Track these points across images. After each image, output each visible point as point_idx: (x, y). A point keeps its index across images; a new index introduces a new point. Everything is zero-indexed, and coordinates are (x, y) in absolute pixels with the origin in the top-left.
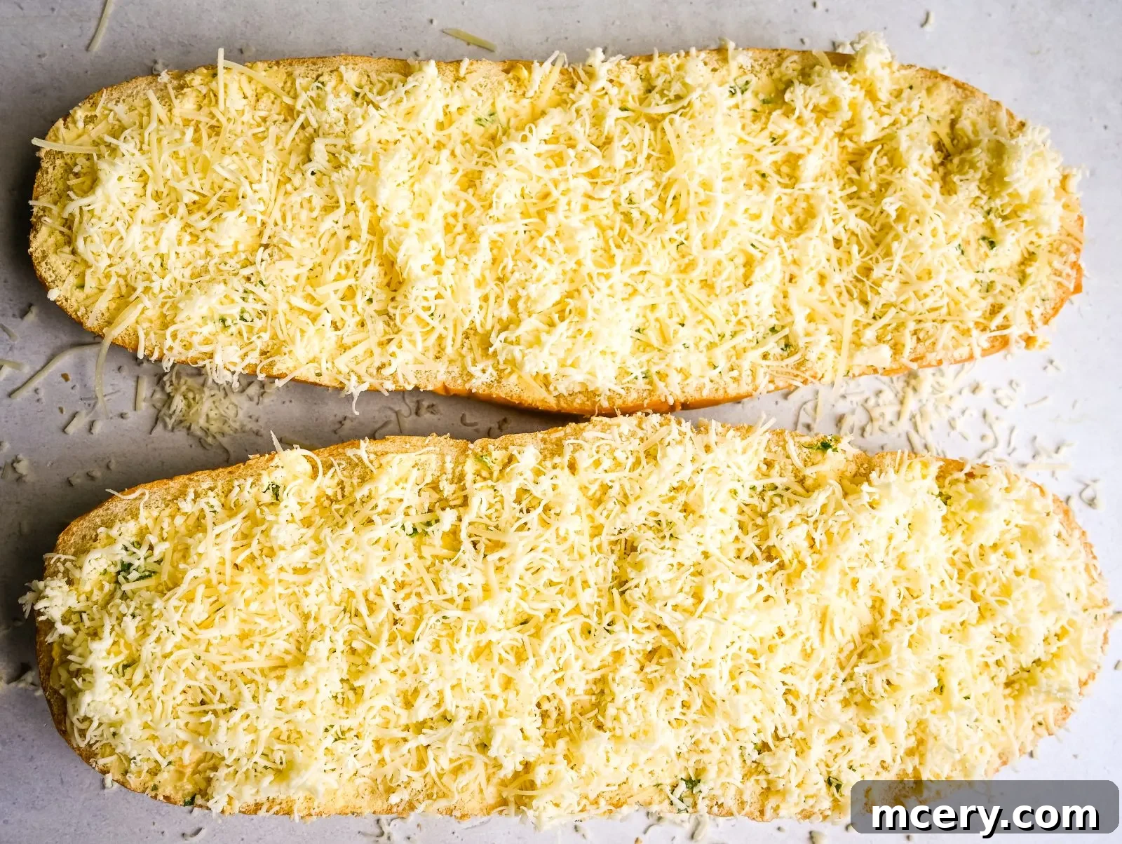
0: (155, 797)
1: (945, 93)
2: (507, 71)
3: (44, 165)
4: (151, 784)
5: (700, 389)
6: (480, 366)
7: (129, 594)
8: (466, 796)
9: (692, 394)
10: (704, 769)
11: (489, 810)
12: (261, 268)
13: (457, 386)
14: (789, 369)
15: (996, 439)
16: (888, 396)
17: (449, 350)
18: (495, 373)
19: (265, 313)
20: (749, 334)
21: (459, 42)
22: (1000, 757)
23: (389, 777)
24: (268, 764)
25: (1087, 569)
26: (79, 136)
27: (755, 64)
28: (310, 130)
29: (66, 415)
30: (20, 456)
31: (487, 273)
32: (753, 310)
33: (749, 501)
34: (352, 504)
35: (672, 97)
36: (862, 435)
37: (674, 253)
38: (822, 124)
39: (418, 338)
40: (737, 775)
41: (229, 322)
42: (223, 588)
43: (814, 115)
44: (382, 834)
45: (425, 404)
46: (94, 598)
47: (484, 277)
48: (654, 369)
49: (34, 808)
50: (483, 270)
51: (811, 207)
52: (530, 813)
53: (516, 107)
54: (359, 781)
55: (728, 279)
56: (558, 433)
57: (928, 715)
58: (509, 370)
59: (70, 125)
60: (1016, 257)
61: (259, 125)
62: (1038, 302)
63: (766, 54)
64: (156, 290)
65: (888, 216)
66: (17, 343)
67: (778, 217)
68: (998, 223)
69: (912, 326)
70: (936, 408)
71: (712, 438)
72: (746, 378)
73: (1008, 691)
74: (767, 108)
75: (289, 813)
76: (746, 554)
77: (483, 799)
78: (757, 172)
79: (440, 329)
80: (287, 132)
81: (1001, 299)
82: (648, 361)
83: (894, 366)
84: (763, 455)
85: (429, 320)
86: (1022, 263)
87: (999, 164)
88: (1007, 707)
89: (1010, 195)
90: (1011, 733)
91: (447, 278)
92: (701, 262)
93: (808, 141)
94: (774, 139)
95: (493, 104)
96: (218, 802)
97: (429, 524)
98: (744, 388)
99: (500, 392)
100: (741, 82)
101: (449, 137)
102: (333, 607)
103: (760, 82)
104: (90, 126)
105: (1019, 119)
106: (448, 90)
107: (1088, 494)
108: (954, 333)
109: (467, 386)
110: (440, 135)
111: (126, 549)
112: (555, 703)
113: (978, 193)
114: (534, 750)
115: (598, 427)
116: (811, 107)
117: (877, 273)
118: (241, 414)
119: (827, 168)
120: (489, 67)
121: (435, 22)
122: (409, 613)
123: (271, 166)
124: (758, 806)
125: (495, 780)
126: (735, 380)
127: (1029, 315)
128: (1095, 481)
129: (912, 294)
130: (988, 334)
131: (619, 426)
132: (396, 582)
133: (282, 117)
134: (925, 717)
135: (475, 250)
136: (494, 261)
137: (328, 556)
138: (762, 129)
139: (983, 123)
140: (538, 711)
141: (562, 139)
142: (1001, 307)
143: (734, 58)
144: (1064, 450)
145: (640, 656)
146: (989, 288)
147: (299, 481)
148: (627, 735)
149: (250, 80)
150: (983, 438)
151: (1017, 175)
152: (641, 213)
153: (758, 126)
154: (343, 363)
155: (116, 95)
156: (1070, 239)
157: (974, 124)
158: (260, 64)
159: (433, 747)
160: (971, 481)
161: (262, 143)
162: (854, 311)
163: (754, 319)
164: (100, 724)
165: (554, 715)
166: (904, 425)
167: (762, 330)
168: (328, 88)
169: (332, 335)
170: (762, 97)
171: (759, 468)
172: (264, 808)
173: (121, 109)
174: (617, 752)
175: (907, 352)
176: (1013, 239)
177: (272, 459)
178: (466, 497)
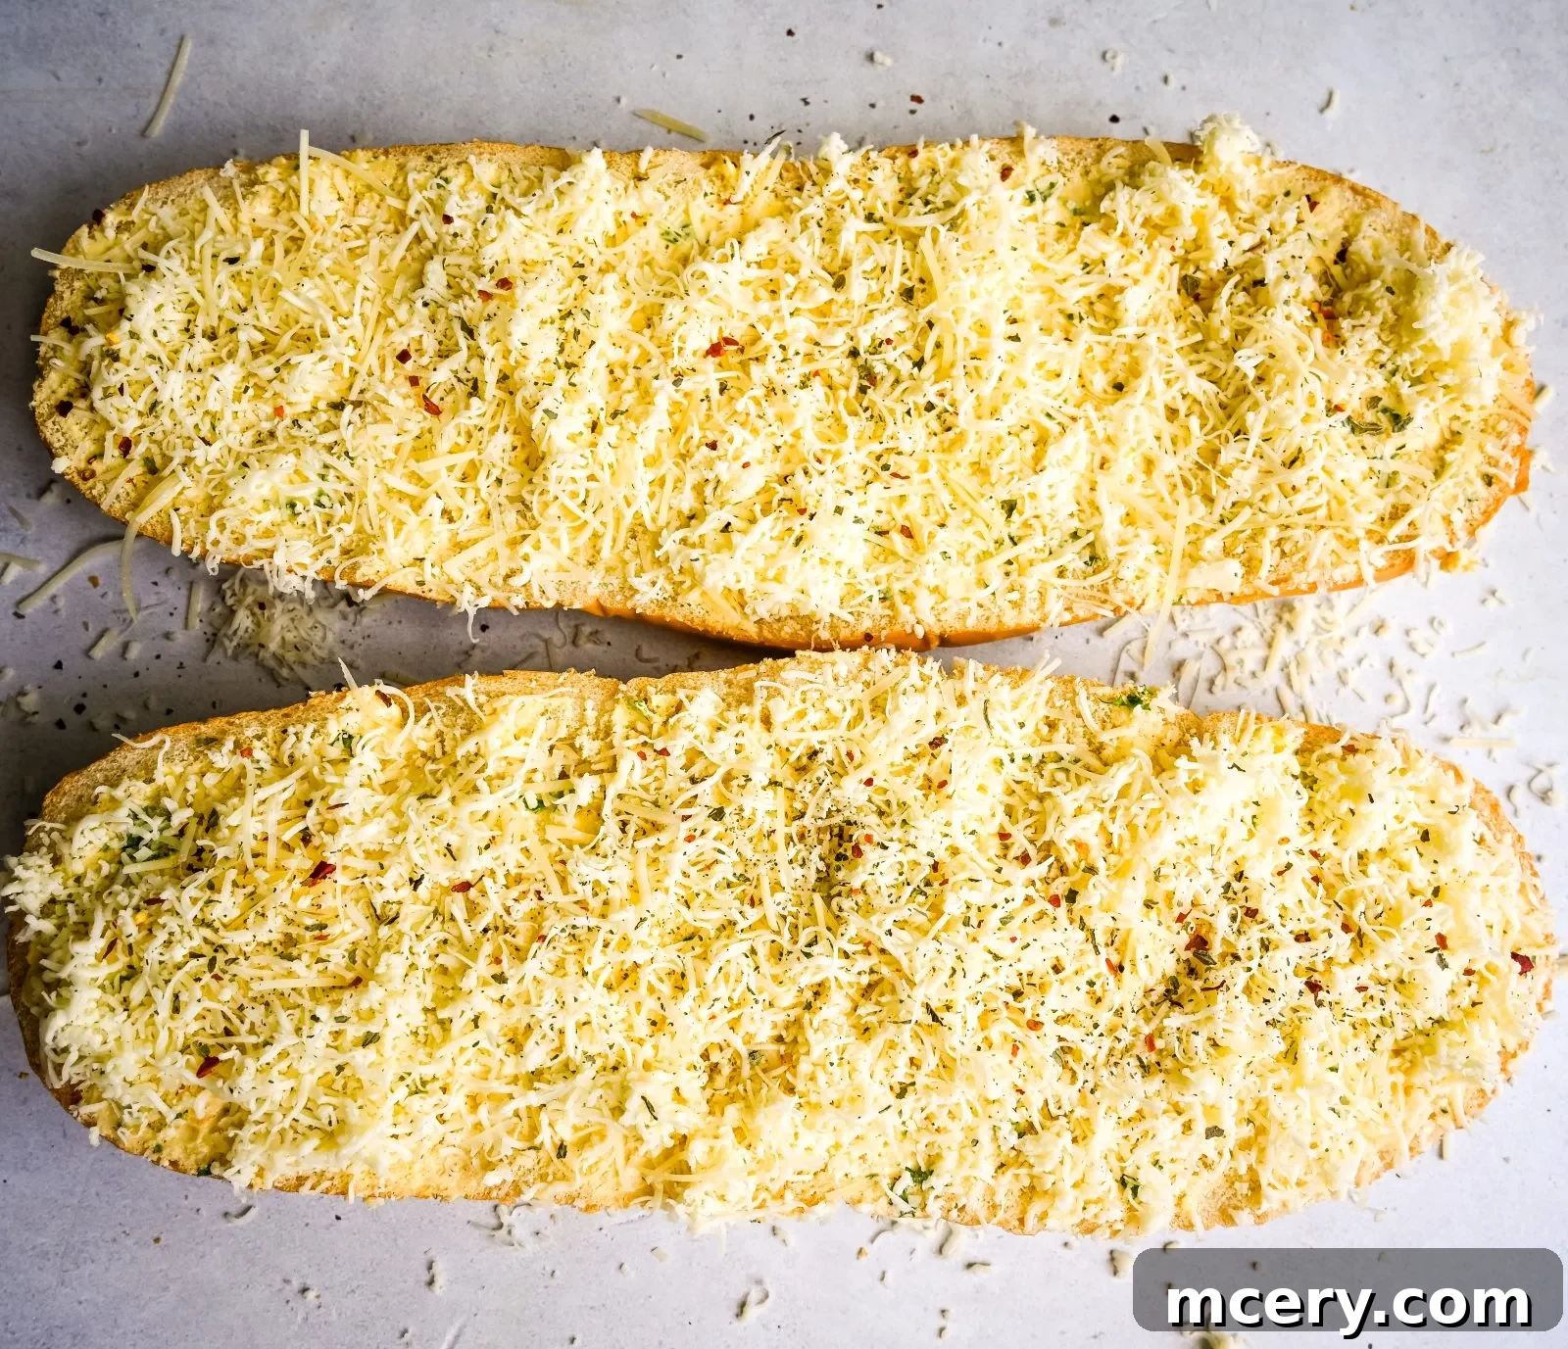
0: (157, 1162)
1: (1337, 202)
2: (707, 166)
3: (58, 288)
4: (153, 1144)
5: (962, 617)
6: (647, 577)
7: (135, 879)
8: (595, 1179)
9: (951, 623)
10: (939, 1156)
11: (626, 1201)
12: (347, 433)
13: (616, 604)
14: (1095, 592)
15: (1408, 703)
16: (1250, 634)
17: (606, 553)
18: (669, 588)
19: (350, 496)
20: (1038, 541)
21: (656, 129)
22: (1382, 1158)
23: (487, 1148)
24: (314, 1123)
25: (1522, 889)
26: (109, 249)
27: (1064, 160)
28: (427, 244)
29: (92, 633)
30: (28, 688)
31: (664, 447)
32: (1045, 507)
33: (1020, 776)
34: (455, 765)
35: (940, 204)
36: (1210, 691)
37: (935, 426)
38: (1155, 244)
39: (563, 535)
40: (987, 1168)
41: (299, 508)
42: (261, 875)
43: (1144, 231)
44: (500, 1226)
45: (587, 630)
46: (87, 883)
47: (659, 450)
48: (897, 587)
49: (25, 1168)
50: (658, 441)
51: (1135, 362)
52: (680, 1209)
53: (720, 216)
54: (444, 1152)
55: (1011, 461)
56: (746, 673)
57: (1268, 1092)
58: (688, 583)
59: (97, 234)
60: (1433, 438)
61: (358, 237)
62: (1461, 502)
63: (1080, 145)
64: (200, 462)
65: (1245, 376)
66: (31, 532)
67: (1087, 374)
68: (1405, 389)
69: (1273, 533)
70: (1320, 655)
71: (969, 685)
72: (1031, 603)
73: (1396, 1062)
74: (1078, 220)
75: (344, 1193)
76: (1015, 852)
77: (618, 1184)
78: (1061, 311)
79: (595, 524)
80: (393, 248)
81: (1406, 498)
82: (889, 576)
83: (1246, 591)
84: (1043, 711)
85: (578, 512)
86: (1443, 447)
87: (1408, 302)
88: (1394, 1086)
89: (1423, 348)
90: (1398, 1121)
91: (605, 454)
92: (972, 437)
93: (1135, 268)
94: (1086, 265)
95: (686, 212)
96: (242, 1173)
97: (561, 795)
98: (1028, 618)
99: (676, 615)
100: (1043, 185)
101: (623, 255)
102: (419, 907)
103: (1073, 186)
104: (125, 236)
105: (1444, 240)
106: (621, 190)
107: (1540, 783)
108: (1334, 544)
109: (630, 605)
110: (609, 254)
111: (135, 817)
112: (728, 1053)
113: (1377, 345)
114: (690, 1118)
115: (805, 665)
116: (1139, 220)
117: (1226, 457)
118: (330, 637)
119: (1162, 307)
120: (682, 159)
121: (624, 101)
122: (523, 919)
123: (368, 294)
124: (1015, 1212)
125: (637, 1158)
126: (1015, 605)
127: (1447, 520)
128: (1551, 765)
129: (1275, 489)
130: (1386, 547)
131: (833, 664)
132: (507, 875)
133: (391, 227)
134: (1263, 1094)
135: (646, 414)
136: (675, 430)
137: (411, 836)
138: (1070, 251)
139: (1389, 244)
140: (703, 1064)
141: (781, 262)
142: (1407, 509)
143: (1031, 150)
144: (1506, 720)
145: (851, 992)
146: (1390, 481)
147: (382, 730)
148: (826, 1103)
149: (347, 175)
150: (1387, 698)
151: (1431, 319)
152: (889, 367)
153: (1063, 246)
154: (456, 568)
155: (162, 193)
156: (1513, 414)
157: (1376, 246)
158: (360, 154)
159: (550, 1107)
160: (1350, 758)
161: (358, 262)
162: (1191, 511)
163: (1046, 520)
164: (81, 1058)
165: (726, 1070)
166: (1272, 677)
167: (1057, 535)
168: (453, 187)
169: (441, 528)
170: (1072, 205)
171: (1037, 731)
172: (309, 1184)
173: (167, 213)
174: (810, 1127)
175: (1264, 572)
176: (1429, 411)
177: (343, 698)
178: (614, 759)
